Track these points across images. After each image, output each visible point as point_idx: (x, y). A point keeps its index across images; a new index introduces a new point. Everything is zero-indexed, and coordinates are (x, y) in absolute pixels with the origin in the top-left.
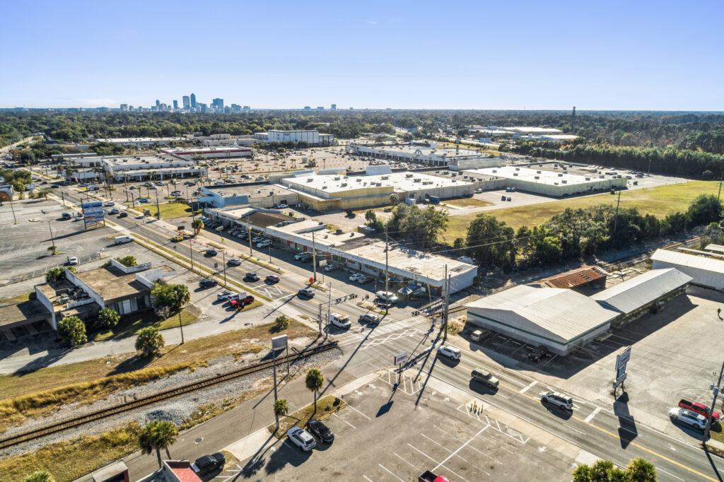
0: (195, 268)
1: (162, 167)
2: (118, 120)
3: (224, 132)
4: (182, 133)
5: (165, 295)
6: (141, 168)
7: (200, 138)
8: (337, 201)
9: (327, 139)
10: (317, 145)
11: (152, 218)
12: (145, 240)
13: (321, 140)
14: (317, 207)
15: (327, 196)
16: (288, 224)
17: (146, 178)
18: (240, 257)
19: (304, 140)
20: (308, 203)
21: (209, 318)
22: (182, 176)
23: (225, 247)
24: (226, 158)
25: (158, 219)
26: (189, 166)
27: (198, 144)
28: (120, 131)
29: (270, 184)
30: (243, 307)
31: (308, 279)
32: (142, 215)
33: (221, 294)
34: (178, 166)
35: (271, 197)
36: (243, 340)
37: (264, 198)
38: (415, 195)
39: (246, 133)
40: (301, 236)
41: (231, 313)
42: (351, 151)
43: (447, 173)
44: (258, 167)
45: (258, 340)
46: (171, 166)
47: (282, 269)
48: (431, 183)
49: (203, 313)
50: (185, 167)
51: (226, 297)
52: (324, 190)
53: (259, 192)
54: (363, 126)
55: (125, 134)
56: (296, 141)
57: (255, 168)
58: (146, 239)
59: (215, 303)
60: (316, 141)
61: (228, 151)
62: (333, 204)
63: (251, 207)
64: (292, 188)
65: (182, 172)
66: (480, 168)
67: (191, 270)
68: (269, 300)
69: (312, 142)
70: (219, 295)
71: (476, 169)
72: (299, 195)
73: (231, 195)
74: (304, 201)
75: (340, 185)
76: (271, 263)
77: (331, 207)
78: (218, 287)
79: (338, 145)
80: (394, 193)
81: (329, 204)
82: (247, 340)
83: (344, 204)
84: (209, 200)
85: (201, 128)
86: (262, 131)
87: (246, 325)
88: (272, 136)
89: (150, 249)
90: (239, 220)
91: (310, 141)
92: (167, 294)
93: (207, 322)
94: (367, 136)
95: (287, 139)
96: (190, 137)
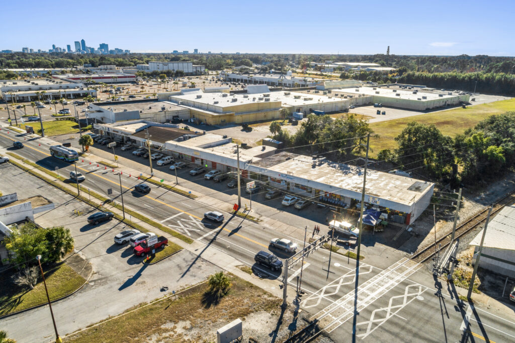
0: (83, 194)
1: (51, 88)
2: (17, 57)
3: (110, 64)
4: (73, 65)
5: (31, 247)
6: (30, 89)
7: (89, 69)
8: (230, 115)
9: (199, 70)
10: (192, 74)
11: (36, 136)
12: (23, 160)
13: (195, 70)
14: (211, 121)
15: (221, 110)
16: (190, 138)
17: (35, 98)
18: (139, 178)
19: (181, 69)
20: (201, 118)
21: (103, 280)
22: (72, 97)
23: (119, 165)
24: (113, 83)
25: (43, 136)
26: (78, 87)
27: (87, 72)
28: (17, 63)
29: (160, 101)
30: (153, 256)
31: (232, 206)
32: (25, 132)
33: (119, 236)
34: (68, 87)
35: (163, 113)
36: (163, 327)
37: (156, 114)
38: (301, 109)
39: (130, 65)
40: (207, 151)
41: (137, 267)
42: (222, 79)
43: (318, 92)
44: (144, 90)
45: (188, 324)
46: (61, 88)
47: (193, 193)
48: (311, 99)
49: (94, 269)
50: (74, 88)
51: (127, 238)
52: (216, 105)
53: (150, 108)
54: (225, 61)
55: (21, 65)
56: (174, 70)
57: (142, 90)
58: (25, 158)
59: (110, 251)
60: (191, 70)
61: (115, 77)
62: (227, 119)
63: (143, 122)
64: (182, 104)
65: (71, 93)
66: (343, 88)
67: (77, 197)
68: (188, 241)
69: (187, 72)
70: (116, 238)
71: (339, 89)
72: (190, 111)
73: (121, 111)
74: (197, 116)
75: (231, 100)
76: (177, 184)
77: (224, 121)
78: (114, 222)
79: (209, 75)
80: (282, 107)
81: (223, 119)
82: (169, 325)
83: (238, 119)
84: (98, 116)
85: (90, 61)
86: (143, 63)
87: (162, 290)
88: (152, 67)
89: (27, 171)
90: (133, 134)
91: (186, 71)
92: (34, 246)
93: (101, 288)
94: (230, 68)
95: (166, 69)
96: (80, 67)
